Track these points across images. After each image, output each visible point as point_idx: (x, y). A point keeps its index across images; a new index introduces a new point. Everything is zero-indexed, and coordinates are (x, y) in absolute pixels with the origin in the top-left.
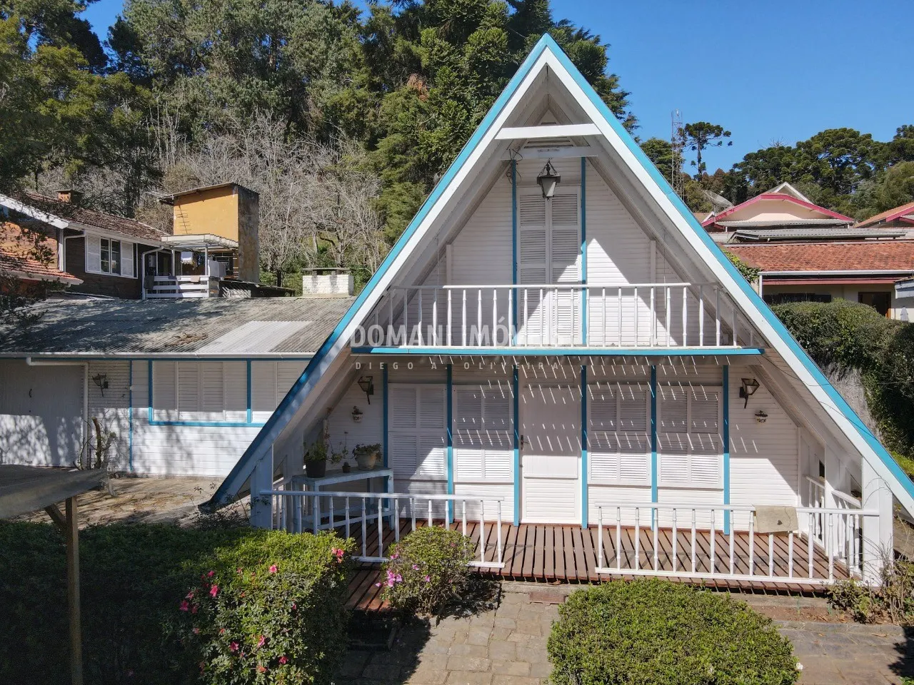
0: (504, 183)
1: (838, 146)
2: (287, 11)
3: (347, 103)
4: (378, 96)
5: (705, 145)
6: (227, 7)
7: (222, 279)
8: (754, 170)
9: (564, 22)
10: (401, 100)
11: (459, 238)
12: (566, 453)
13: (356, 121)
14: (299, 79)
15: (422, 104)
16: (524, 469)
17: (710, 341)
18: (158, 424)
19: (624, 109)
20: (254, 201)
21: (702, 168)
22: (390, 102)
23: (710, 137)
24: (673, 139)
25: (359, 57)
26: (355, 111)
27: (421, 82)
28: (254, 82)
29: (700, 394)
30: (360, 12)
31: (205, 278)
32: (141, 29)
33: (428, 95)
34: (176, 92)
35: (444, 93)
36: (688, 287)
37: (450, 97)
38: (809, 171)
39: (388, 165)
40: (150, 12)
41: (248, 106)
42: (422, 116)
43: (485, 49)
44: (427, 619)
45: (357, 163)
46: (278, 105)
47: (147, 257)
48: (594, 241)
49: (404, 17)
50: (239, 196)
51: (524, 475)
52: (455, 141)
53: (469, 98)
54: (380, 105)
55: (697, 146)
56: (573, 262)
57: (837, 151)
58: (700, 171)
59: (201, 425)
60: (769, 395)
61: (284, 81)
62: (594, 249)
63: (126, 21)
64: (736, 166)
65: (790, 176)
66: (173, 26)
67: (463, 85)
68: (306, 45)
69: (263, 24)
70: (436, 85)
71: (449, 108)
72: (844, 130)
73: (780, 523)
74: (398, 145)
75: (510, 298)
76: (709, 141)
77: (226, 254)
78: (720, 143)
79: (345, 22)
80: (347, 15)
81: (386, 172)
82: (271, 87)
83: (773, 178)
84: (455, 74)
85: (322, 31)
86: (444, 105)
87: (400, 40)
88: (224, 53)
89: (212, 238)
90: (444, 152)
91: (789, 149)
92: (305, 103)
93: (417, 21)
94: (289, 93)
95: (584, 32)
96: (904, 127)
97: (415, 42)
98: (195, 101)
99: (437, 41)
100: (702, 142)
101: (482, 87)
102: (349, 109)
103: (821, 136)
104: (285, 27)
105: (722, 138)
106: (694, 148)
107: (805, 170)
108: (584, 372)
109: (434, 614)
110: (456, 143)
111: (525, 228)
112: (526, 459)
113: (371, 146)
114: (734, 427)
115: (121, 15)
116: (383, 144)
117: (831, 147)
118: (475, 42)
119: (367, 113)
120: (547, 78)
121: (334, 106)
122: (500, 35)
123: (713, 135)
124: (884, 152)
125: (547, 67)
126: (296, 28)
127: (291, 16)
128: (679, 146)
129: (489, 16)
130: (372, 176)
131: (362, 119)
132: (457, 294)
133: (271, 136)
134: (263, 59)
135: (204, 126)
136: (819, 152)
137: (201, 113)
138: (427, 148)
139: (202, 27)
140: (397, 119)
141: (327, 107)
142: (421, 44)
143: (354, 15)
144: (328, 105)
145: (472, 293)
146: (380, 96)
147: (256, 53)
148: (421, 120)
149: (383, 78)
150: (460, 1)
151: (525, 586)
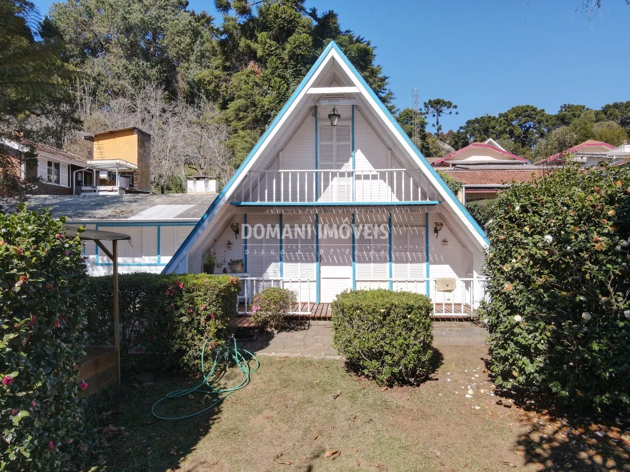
0: (311, 119)
1: (525, 117)
2: (164, 16)
3: (208, 79)
4: (228, 74)
5: (441, 114)
6: (123, 12)
7: (127, 189)
8: (472, 130)
9: (348, 31)
10: (244, 77)
11: (286, 149)
12: (345, 264)
13: (214, 91)
14: (171, 62)
15: (257, 80)
16: (321, 274)
17: (416, 198)
18: (102, 265)
19: (385, 87)
20: (147, 140)
21: (439, 129)
22: (236, 79)
23: (444, 109)
24: (421, 109)
25: (216, 49)
26: (213, 84)
27: (256, 66)
28: (141, 63)
29: (414, 231)
30: (213, 19)
31: (116, 188)
32: (62, 26)
33: (262, 74)
34: (86, 68)
35: (272, 73)
36: (405, 171)
37: (276, 76)
38: (507, 132)
39: (235, 119)
40: (68, 13)
41: (136, 79)
42: (258, 88)
43: (298, 47)
44: (272, 331)
45: (213, 118)
46: (157, 79)
47: (77, 173)
48: (359, 150)
49: (246, 24)
50: (138, 135)
51: (321, 277)
52: (279, 103)
53: (288, 77)
54: (229, 80)
55: (436, 114)
56: (347, 161)
57: (524, 120)
58: (438, 130)
59: (129, 265)
60: (449, 231)
61: (161, 62)
62: (359, 155)
63: (51, 19)
64: (461, 128)
65: (495, 135)
66: (84, 23)
67: (284, 69)
68: (177, 39)
69: (147, 24)
70: (266, 68)
71: (276, 83)
72: (528, 106)
73: (448, 286)
74: (241, 106)
75: (314, 177)
76: (443, 111)
77: (129, 173)
78: (451, 113)
79: (203, 25)
80: (204, 20)
81: (234, 123)
82: (152, 67)
83: (485, 136)
84: (279, 61)
85: (187, 30)
86: (272, 81)
87: (243, 39)
88: (120, 43)
89: (121, 162)
90: (272, 110)
91: (494, 118)
92: (175, 78)
93: (255, 28)
94: (165, 71)
95: (361, 38)
96: (565, 105)
97: (253, 40)
98: (99, 75)
99: (268, 41)
100: (439, 112)
101: (296, 70)
102: (210, 83)
103: (514, 110)
104: (162, 27)
105: (452, 109)
106: (434, 116)
107: (504, 131)
109: (276, 329)
110: (280, 105)
111: (322, 143)
112: (323, 268)
113: (224, 106)
114: (432, 248)
115: (48, 15)
116: (232, 106)
117: (520, 117)
118: (292, 42)
119: (221, 86)
120: (334, 64)
121: (200, 80)
122: (308, 38)
123: (446, 107)
124: (552, 121)
125: (333, 58)
126: (170, 28)
127: (166, 20)
128: (424, 114)
129: (301, 26)
130: (224, 126)
131: (218, 89)
132: (286, 174)
133: (155, 99)
134: (147, 48)
135: (105, 91)
136: (512, 120)
137: (103, 83)
138: (261, 108)
139: (105, 24)
140: (241, 89)
141: (194, 81)
142: (257, 42)
143: (209, 20)
144: (195, 79)
145: (294, 175)
146: (230, 75)
147: (142, 44)
148: (257, 90)
149: (232, 63)
150: (283, 16)
151: (322, 322)
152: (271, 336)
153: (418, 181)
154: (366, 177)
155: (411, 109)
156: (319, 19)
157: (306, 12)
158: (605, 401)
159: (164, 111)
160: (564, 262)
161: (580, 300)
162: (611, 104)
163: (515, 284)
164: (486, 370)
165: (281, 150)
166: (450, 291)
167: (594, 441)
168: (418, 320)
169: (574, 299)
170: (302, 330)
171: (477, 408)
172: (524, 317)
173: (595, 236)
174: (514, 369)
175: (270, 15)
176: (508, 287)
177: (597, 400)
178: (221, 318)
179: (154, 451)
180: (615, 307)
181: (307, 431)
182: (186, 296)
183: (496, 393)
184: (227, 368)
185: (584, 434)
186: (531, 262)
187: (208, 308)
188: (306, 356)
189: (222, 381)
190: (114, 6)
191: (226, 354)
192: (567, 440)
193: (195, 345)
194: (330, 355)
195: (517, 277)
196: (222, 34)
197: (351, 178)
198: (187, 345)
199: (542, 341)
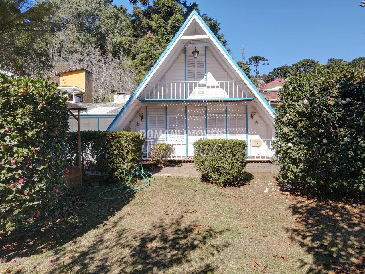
0: (183, 55)
1: (307, 66)
2: (99, 8)
3: (125, 42)
4: (136, 39)
5: (259, 64)
6: (76, 6)
8: (277, 74)
10: (145, 41)
11: (169, 72)
13: (128, 49)
14: (103, 34)
15: (153, 43)
16: (188, 140)
20: (90, 76)
21: (258, 73)
22: (141, 42)
23: (261, 61)
24: (247, 62)
25: (129, 25)
26: (128, 45)
27: (152, 34)
28: (86, 35)
29: (239, 116)
30: (127, 10)
33: (155, 39)
34: (55, 38)
35: (161, 38)
36: (234, 82)
37: (164, 39)
38: (297, 75)
39: (140, 65)
41: (83, 44)
43: (176, 22)
44: (162, 166)
45: (127, 65)
46: (95, 44)
48: (209, 72)
49: (146, 11)
50: (85, 73)
51: (188, 142)
53: (170, 39)
54: (137, 43)
55: (256, 64)
56: (203, 78)
57: (307, 68)
58: (257, 74)
60: (259, 117)
61: (98, 34)
62: (209, 75)
64: (270, 73)
67: (168, 35)
68: (107, 21)
69: (90, 12)
70: (158, 35)
71: (163, 42)
72: (309, 60)
73: (257, 143)
74: (144, 57)
75: (184, 85)
76: (260, 63)
77: (80, 95)
78: (264, 64)
79: (121, 13)
80: (122, 10)
81: (139, 67)
82: (93, 37)
84: (165, 31)
85: (112, 16)
86: (161, 42)
87: (145, 19)
88: (74, 23)
89: (76, 88)
91: (290, 67)
92: (106, 43)
93: (151, 12)
94: (100, 40)
95: (212, 18)
96: (331, 59)
97: (150, 20)
98: (62, 41)
99: (159, 19)
100: (258, 63)
102: (125, 44)
103: (301, 62)
104: (98, 14)
105: (265, 62)
106: (255, 65)
108: (206, 111)
109: (164, 165)
111: (189, 68)
112: (189, 137)
113: (134, 58)
114: (249, 126)
116: (138, 57)
117: (305, 66)
118: (172, 20)
119: (132, 46)
120: (195, 24)
121: (120, 43)
122: (181, 17)
125: (195, 20)
126: (103, 14)
127: (100, 10)
128: (249, 64)
129: (177, 10)
130: (133, 69)
131: (130, 48)
132: (169, 84)
133: (94, 54)
134: (89, 26)
135: (66, 51)
136: (300, 68)
137: (65, 46)
138: (155, 57)
139: (66, 12)
140: (143, 48)
141: (116, 43)
142: (153, 21)
143: (125, 11)
144: (117, 42)
145: (173, 84)
146: (137, 40)
147: (87, 24)
148: (152, 48)
149: (138, 33)
150: (167, 5)
151: (189, 164)
152: (161, 168)
153: (241, 88)
154: (213, 87)
155: (241, 61)
156: (188, 7)
157: (180, 3)
158: (335, 186)
159: (100, 61)
160: (313, 112)
161: (321, 132)
162: (358, 58)
163: (288, 127)
164: (276, 181)
165: (167, 72)
166: (259, 147)
167: (329, 207)
168: (239, 150)
169: (318, 132)
170: (178, 166)
171: (270, 195)
172: (293, 144)
173: (329, 97)
174: (289, 173)
175: (160, 4)
176: (285, 129)
177: (331, 185)
178: (135, 152)
179: (101, 210)
180: (339, 135)
181: (180, 203)
182: (116, 140)
183: (280, 190)
184: (138, 180)
185: (324, 204)
186: (297, 115)
187: (128, 146)
188: (180, 176)
189: (135, 186)
190: (71, 2)
191: (137, 172)
192: (315, 206)
193: (121, 166)
194: (192, 175)
195: (290, 124)
196: (132, 16)
197: (205, 87)
198: (117, 166)
199: (302, 155)
